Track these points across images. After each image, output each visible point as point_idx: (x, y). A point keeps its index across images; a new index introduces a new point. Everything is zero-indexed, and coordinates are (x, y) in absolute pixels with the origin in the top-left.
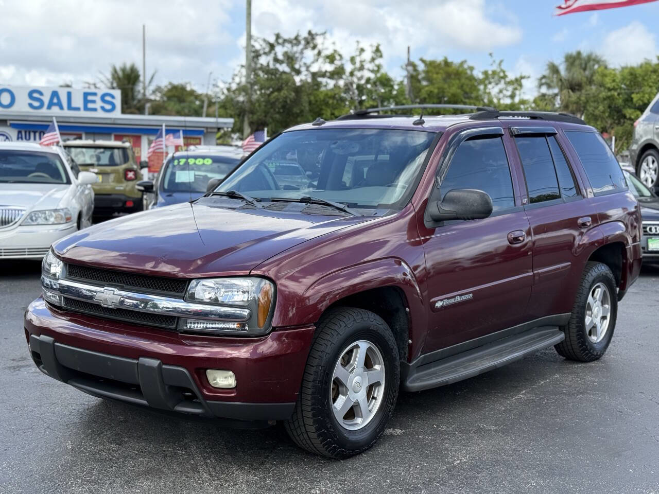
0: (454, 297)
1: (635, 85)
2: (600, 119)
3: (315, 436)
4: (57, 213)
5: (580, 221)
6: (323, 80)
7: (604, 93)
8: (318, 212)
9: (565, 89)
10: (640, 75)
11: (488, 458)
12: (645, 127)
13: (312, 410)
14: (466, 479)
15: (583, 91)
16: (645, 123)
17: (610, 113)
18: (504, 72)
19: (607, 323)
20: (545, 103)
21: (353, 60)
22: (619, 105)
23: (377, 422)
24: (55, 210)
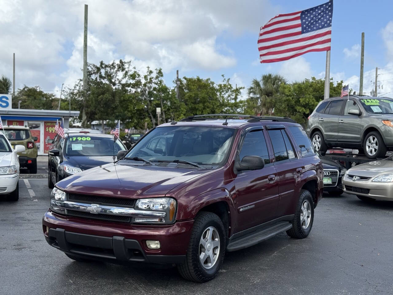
0: (247, 206)
1: (301, 94)
2: (283, 112)
3: (193, 271)
4: (10, 168)
5: (297, 170)
6: (129, 89)
7: (285, 98)
8: (184, 167)
9: (263, 95)
10: (304, 88)
11: (268, 280)
12: (313, 119)
13: (192, 258)
14: (262, 288)
15: (273, 96)
16: (313, 117)
17: (288, 109)
18: (230, 85)
19: (309, 219)
20: (253, 102)
21: (145, 77)
22: (293, 104)
23: (217, 265)
24: (9, 167)
